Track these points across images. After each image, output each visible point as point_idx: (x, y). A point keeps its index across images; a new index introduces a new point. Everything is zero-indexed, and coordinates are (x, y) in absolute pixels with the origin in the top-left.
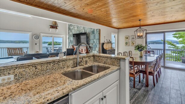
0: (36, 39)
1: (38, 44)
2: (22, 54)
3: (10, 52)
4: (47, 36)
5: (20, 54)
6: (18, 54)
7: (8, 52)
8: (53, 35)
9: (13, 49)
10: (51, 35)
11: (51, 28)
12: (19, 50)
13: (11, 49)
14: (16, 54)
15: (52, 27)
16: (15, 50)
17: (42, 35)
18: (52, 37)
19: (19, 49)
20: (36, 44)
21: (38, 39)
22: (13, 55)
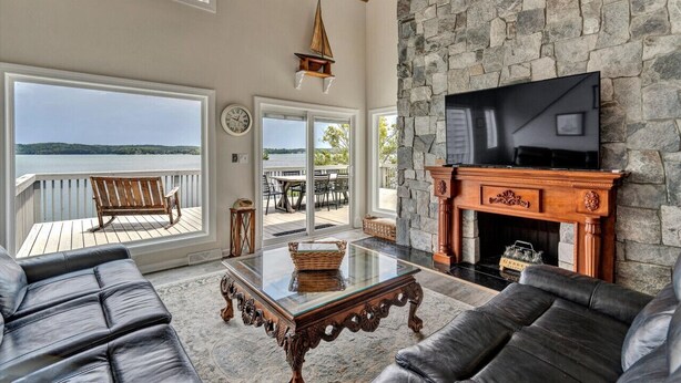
0: (236, 131)
1: (244, 160)
2: (159, 206)
3: (104, 200)
4: (286, 116)
5: (147, 207)
6: (141, 207)
7: (96, 199)
8: (312, 110)
9: (118, 181)
10: (300, 109)
11: (302, 68)
12: (145, 186)
13: (109, 181)
14: (132, 207)
15: (306, 64)
16: (127, 186)
17: (263, 105)
18: (303, 117)
19: (144, 181)
20: (235, 158)
21: (246, 127)
22: (117, 213)
